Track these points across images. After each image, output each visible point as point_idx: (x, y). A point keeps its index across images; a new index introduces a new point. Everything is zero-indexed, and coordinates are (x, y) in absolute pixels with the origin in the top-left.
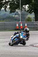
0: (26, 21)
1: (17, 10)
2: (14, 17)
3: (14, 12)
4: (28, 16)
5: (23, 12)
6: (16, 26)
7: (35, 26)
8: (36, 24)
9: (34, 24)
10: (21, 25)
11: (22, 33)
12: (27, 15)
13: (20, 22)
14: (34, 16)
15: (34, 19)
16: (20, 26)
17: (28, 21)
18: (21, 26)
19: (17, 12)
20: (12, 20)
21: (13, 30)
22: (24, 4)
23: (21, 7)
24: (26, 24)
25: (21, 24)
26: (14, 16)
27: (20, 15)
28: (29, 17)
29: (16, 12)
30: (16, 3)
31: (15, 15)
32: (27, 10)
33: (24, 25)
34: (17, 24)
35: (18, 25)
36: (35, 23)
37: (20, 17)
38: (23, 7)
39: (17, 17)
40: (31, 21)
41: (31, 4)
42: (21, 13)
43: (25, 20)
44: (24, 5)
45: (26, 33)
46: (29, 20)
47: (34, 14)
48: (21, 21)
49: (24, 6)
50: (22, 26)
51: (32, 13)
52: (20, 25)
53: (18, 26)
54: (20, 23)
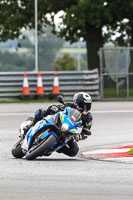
0: (57, 69)
1: (23, 29)
2: (15, 55)
3: (13, 37)
4: (64, 51)
5: (44, 38)
6: (21, 86)
7: (88, 85)
8: (91, 80)
9: (85, 77)
10: (40, 84)
11: (67, 113)
12: (60, 46)
13: (36, 72)
14: (85, 51)
15: (86, 63)
16: (35, 86)
17: (64, 69)
18: (38, 88)
19: (24, 38)
20: (8, 65)
21: (11, 100)
22: (49, 9)
23: (40, 18)
24: (56, 79)
25: (40, 79)
26: (13, 50)
27: (34, 47)
28: (66, 56)
29: (21, 37)
30: (22, 5)
31: (19, 46)
32: (58, 30)
33: (48, 83)
34: (26, 80)
35: (29, 81)
36: (87, 74)
37: (34, 53)
38: (46, 19)
39: (24, 55)
40: (74, 69)
41: (73, 8)
42: (39, 42)
43: (53, 65)
44: (50, 12)
45: (82, 111)
46: (66, 64)
47: (85, 43)
48: (39, 70)
49: (48, 16)
50: (44, 86)
51: (76, 41)
52: (36, 81)
53: (30, 86)
54: (36, 75)
